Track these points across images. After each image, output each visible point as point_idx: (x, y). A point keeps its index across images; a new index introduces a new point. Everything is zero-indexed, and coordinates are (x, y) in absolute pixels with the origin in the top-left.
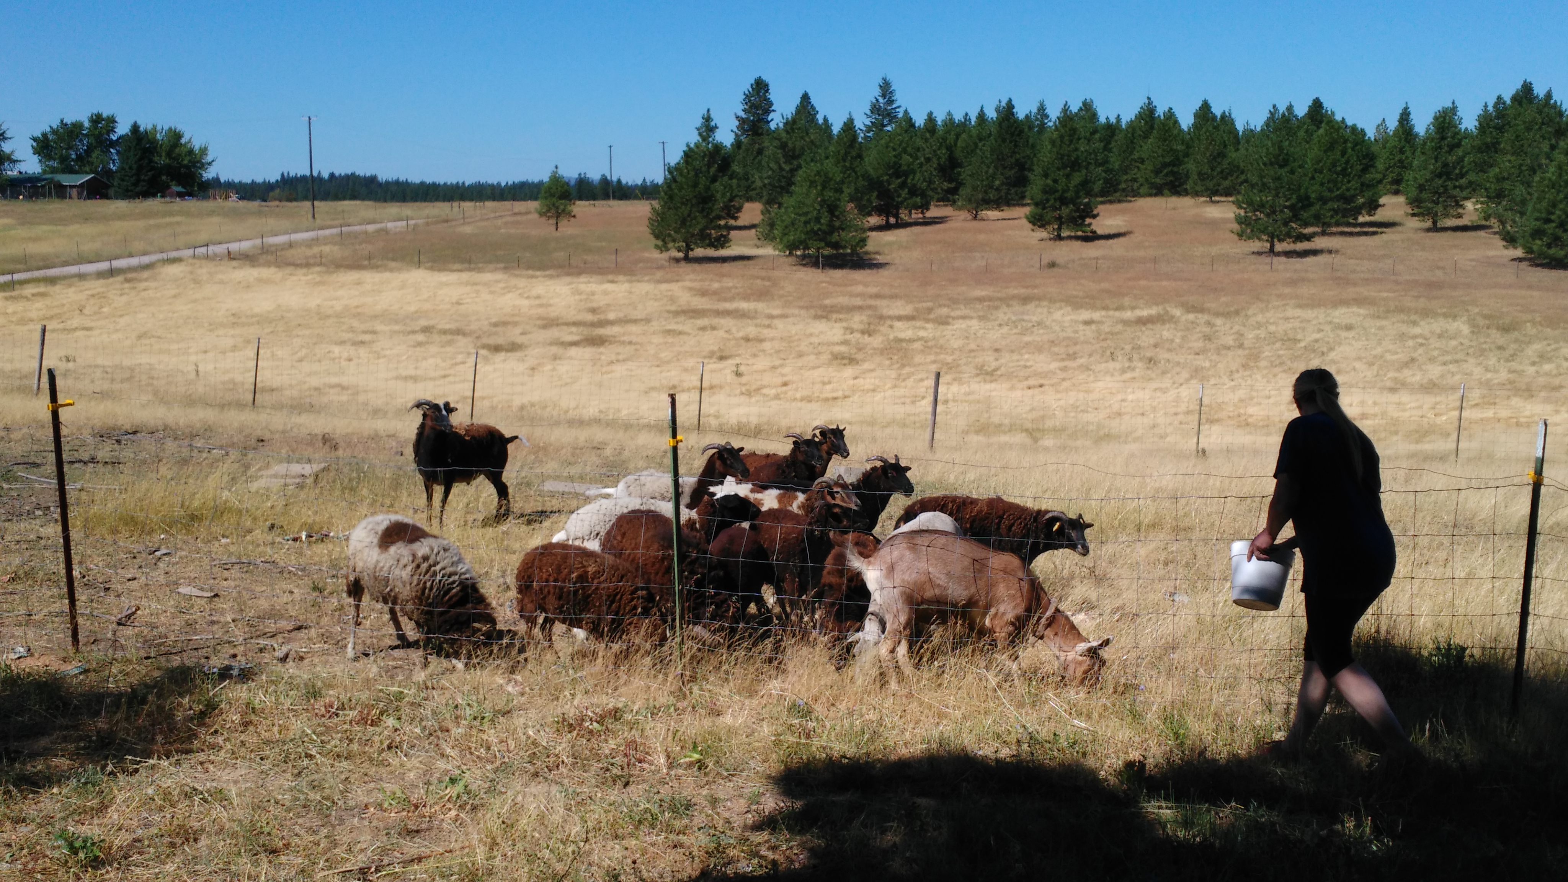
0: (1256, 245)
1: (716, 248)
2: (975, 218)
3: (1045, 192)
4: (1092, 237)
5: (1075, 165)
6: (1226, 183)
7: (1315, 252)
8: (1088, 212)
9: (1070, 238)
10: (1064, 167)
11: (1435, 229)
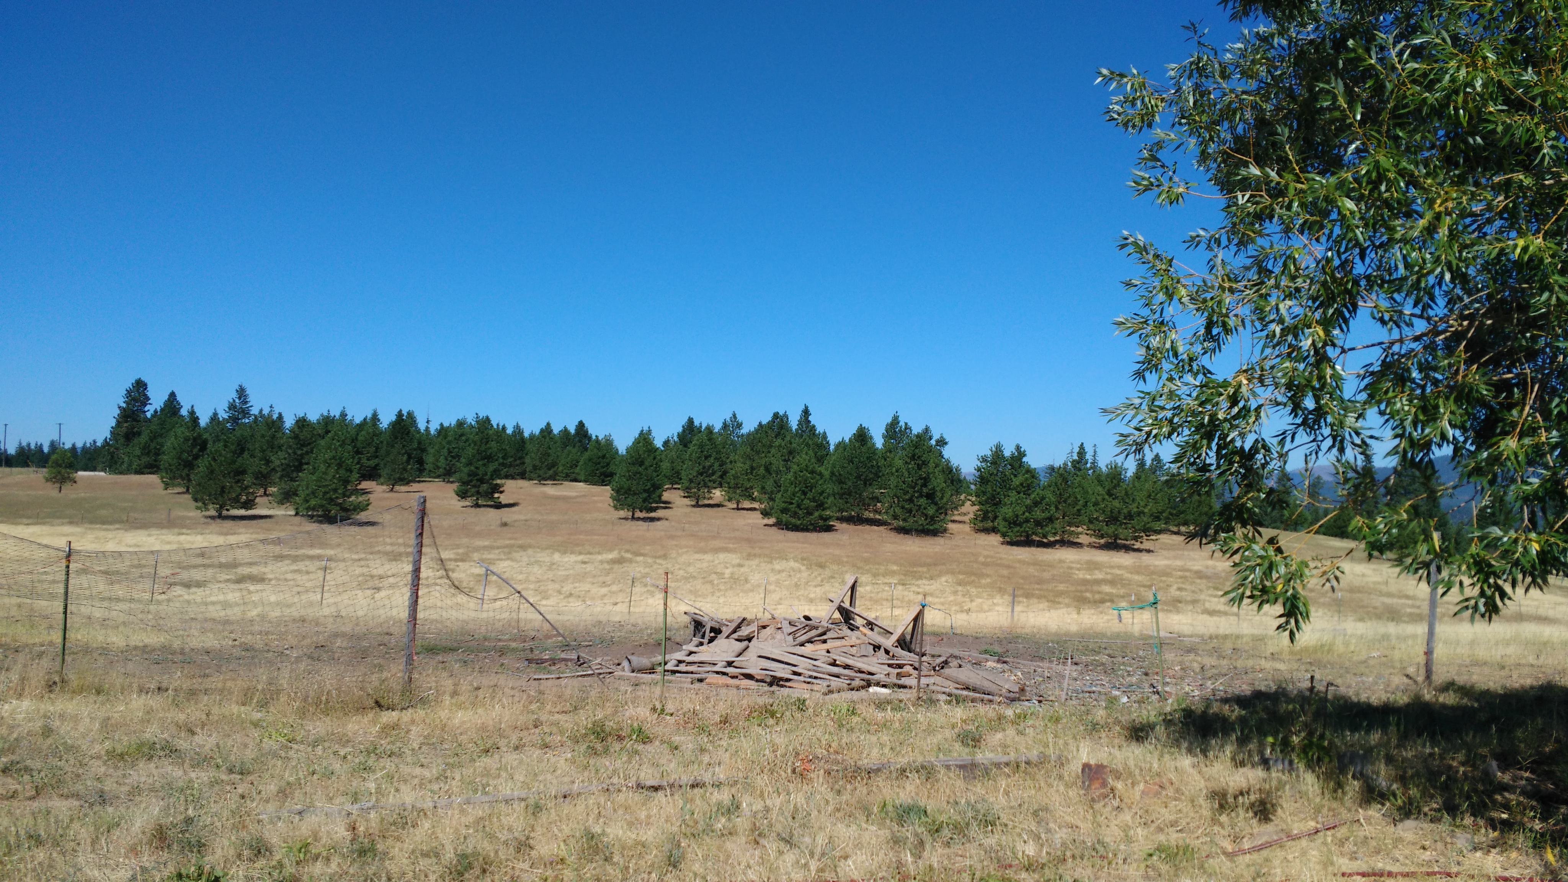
0: (622, 513)
1: (247, 509)
2: (392, 490)
3: (469, 475)
4: (499, 506)
5: (489, 458)
6: (551, 472)
7: (659, 519)
8: (497, 489)
9: (484, 506)
10: (483, 459)
11: (697, 505)
